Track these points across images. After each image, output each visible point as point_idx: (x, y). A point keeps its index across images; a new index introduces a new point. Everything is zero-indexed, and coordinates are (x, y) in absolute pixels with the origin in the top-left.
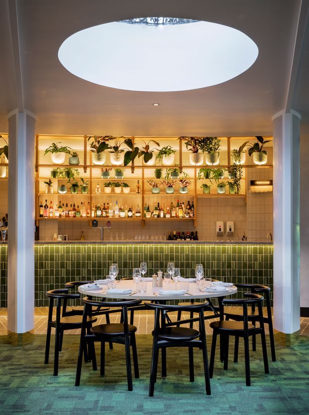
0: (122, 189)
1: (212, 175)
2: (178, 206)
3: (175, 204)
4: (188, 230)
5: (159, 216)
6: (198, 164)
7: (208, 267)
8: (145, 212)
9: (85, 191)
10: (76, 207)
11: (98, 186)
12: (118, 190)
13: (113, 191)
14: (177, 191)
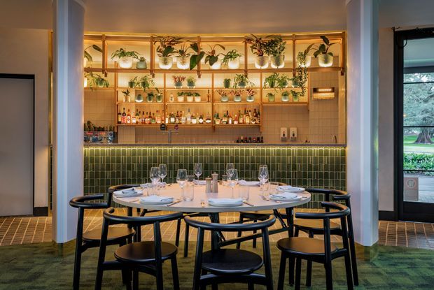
0: (194, 99)
1: (276, 84)
2: (245, 113)
3: (242, 112)
4: (254, 136)
5: (227, 123)
6: (263, 68)
7: (273, 169)
8: (215, 119)
9: (159, 100)
10: (152, 115)
11: (172, 96)
12: (190, 99)
13: (185, 100)
14: (244, 100)
